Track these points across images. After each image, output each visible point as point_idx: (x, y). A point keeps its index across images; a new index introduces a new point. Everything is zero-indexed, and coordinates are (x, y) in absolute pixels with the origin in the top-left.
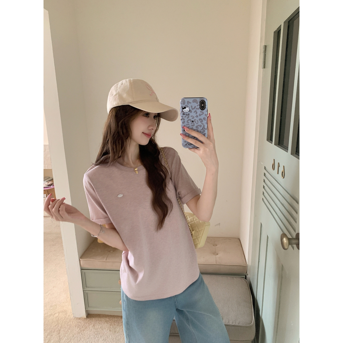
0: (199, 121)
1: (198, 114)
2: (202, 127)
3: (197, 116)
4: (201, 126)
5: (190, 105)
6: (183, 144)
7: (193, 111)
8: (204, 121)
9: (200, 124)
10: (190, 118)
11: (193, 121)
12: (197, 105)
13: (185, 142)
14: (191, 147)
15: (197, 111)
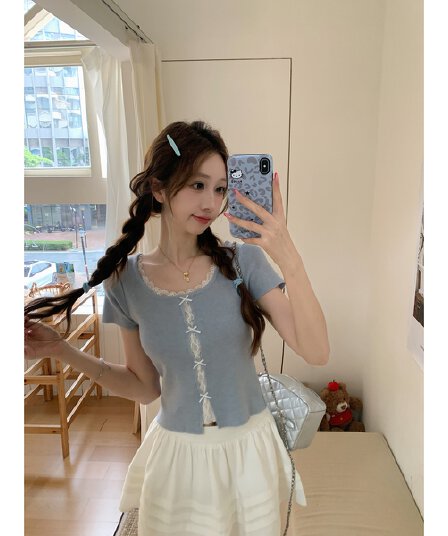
0: (259, 193)
1: (257, 182)
2: (264, 203)
3: (255, 185)
4: (262, 201)
5: (242, 167)
6: (231, 231)
7: (248, 176)
8: (267, 192)
9: (260, 196)
10: (244, 187)
11: (247, 193)
12: (256, 167)
13: (236, 227)
14: (245, 235)
15: (256, 175)
